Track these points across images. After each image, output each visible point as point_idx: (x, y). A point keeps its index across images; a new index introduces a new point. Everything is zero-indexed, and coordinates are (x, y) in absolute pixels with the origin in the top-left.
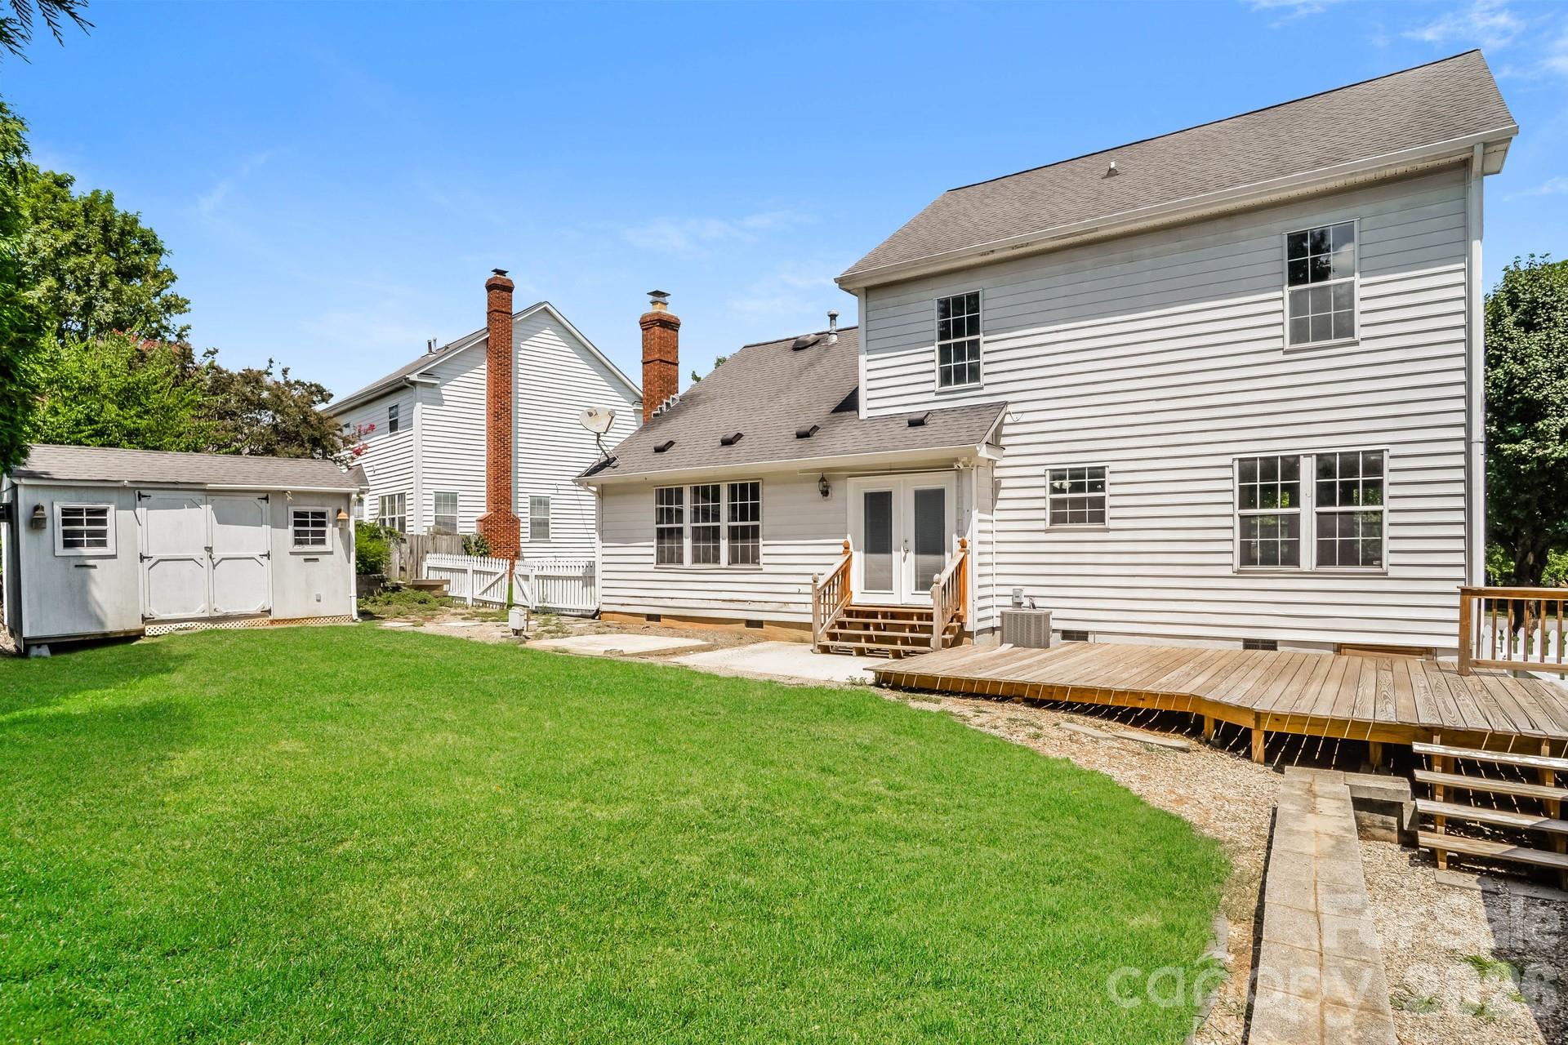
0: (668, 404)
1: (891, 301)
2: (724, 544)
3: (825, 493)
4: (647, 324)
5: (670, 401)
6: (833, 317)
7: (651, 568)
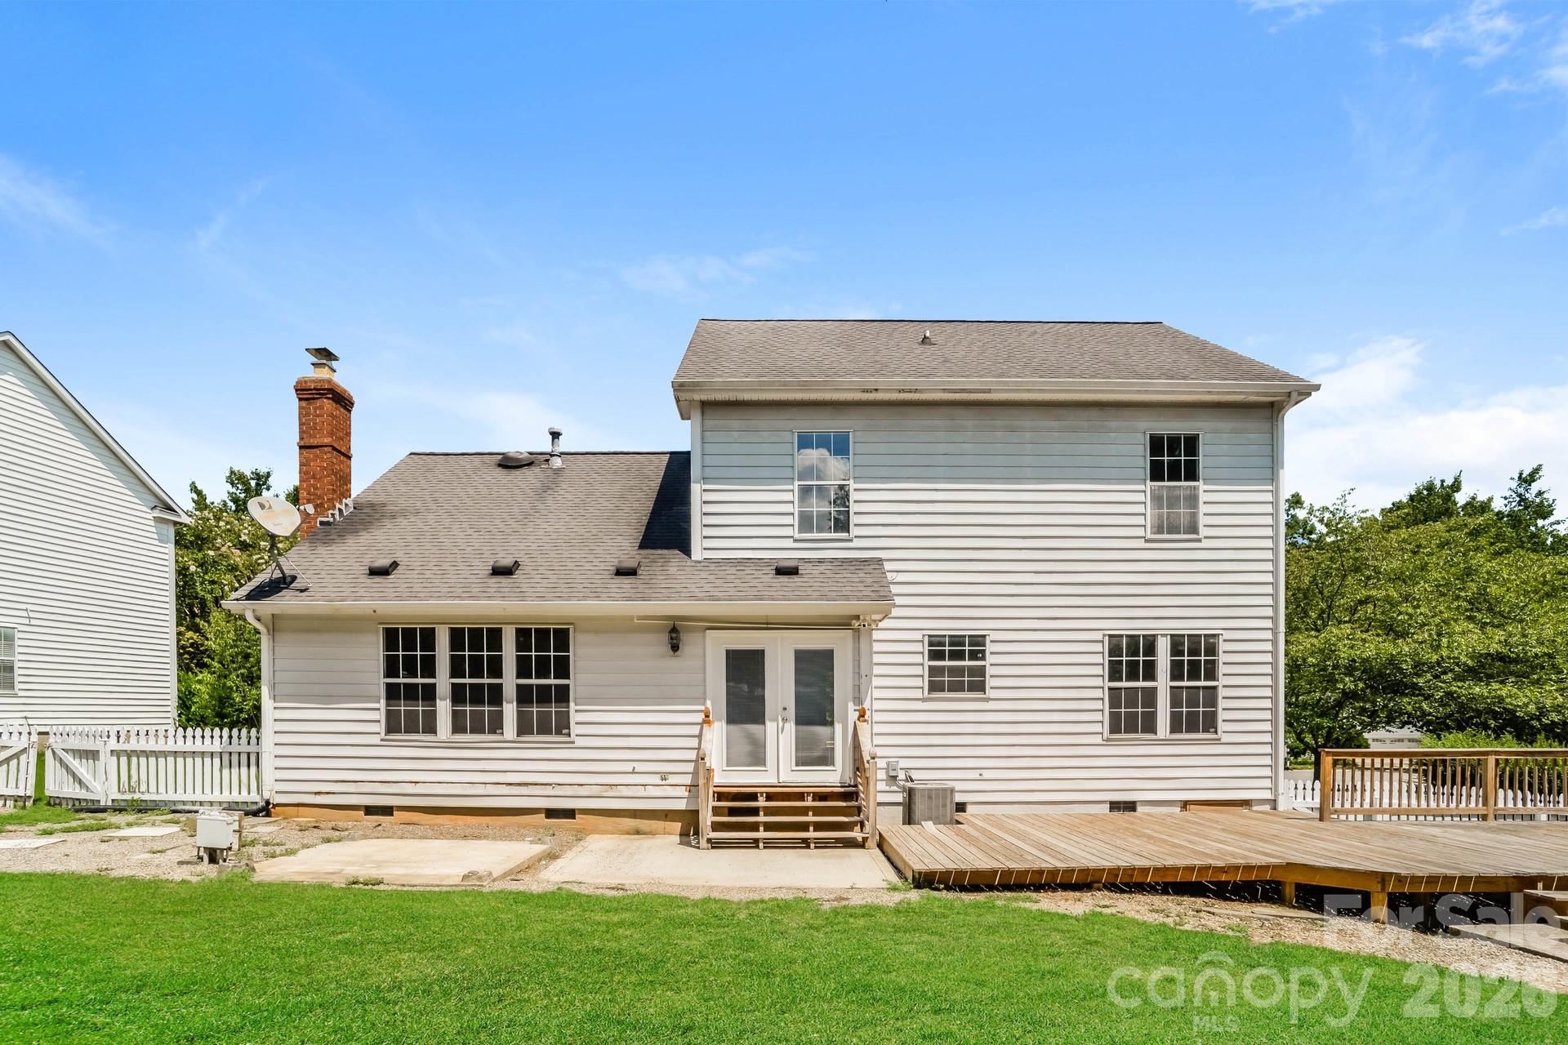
0: (340, 510)
1: (736, 424)
2: (510, 710)
3: (675, 648)
4: (308, 393)
5: (343, 507)
6: (555, 435)
7: (376, 740)
